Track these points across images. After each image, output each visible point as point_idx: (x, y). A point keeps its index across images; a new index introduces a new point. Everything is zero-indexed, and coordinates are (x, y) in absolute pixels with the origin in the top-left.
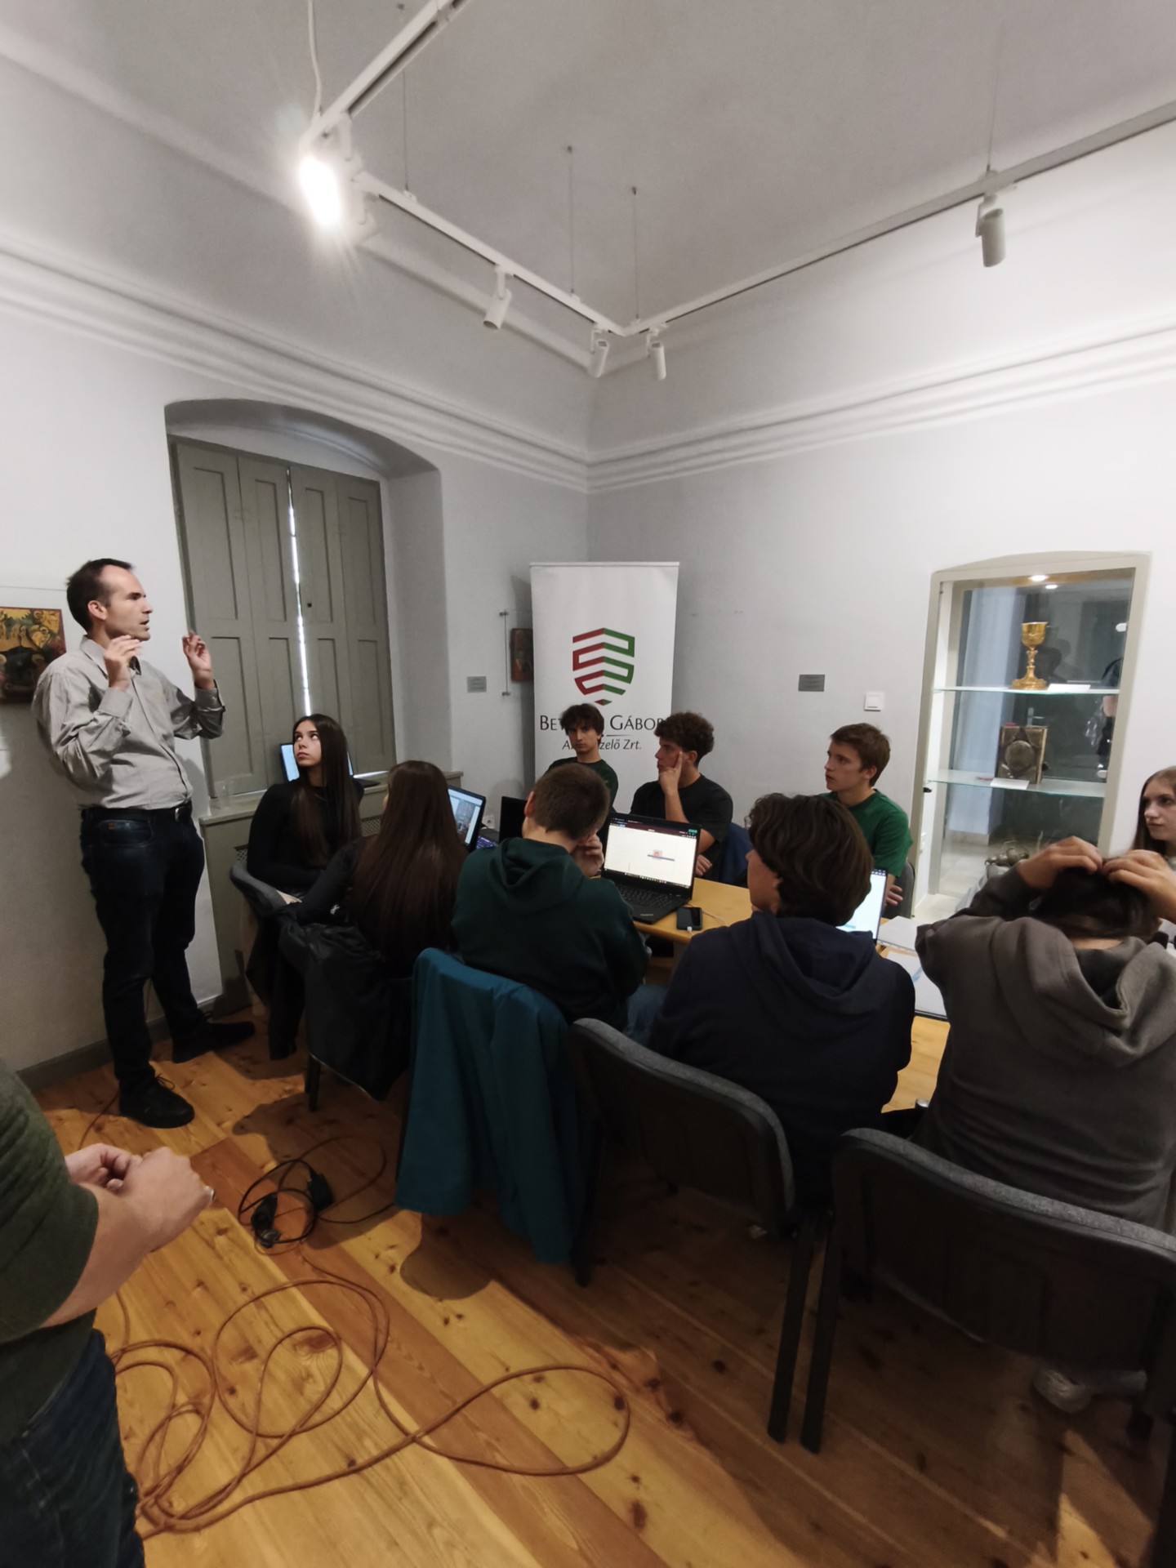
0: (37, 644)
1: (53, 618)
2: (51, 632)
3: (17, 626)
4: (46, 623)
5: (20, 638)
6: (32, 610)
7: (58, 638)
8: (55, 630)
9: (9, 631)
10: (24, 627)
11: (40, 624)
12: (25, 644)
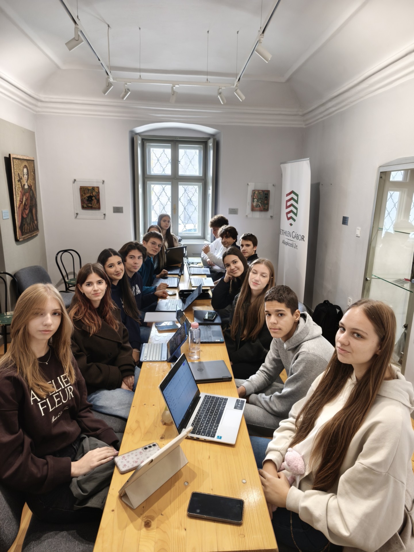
0: (94, 194)
1: (97, 189)
2: (96, 192)
3: (90, 191)
4: (96, 190)
5: (90, 193)
6: (93, 187)
7: (98, 193)
8: (97, 192)
9: (88, 192)
10: (91, 191)
11: (94, 190)
12: (91, 195)
